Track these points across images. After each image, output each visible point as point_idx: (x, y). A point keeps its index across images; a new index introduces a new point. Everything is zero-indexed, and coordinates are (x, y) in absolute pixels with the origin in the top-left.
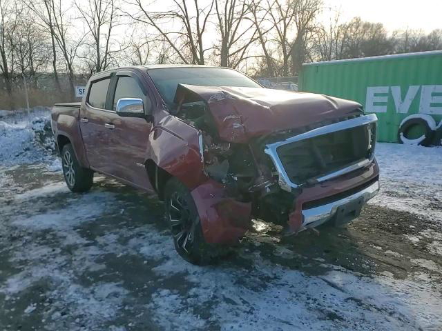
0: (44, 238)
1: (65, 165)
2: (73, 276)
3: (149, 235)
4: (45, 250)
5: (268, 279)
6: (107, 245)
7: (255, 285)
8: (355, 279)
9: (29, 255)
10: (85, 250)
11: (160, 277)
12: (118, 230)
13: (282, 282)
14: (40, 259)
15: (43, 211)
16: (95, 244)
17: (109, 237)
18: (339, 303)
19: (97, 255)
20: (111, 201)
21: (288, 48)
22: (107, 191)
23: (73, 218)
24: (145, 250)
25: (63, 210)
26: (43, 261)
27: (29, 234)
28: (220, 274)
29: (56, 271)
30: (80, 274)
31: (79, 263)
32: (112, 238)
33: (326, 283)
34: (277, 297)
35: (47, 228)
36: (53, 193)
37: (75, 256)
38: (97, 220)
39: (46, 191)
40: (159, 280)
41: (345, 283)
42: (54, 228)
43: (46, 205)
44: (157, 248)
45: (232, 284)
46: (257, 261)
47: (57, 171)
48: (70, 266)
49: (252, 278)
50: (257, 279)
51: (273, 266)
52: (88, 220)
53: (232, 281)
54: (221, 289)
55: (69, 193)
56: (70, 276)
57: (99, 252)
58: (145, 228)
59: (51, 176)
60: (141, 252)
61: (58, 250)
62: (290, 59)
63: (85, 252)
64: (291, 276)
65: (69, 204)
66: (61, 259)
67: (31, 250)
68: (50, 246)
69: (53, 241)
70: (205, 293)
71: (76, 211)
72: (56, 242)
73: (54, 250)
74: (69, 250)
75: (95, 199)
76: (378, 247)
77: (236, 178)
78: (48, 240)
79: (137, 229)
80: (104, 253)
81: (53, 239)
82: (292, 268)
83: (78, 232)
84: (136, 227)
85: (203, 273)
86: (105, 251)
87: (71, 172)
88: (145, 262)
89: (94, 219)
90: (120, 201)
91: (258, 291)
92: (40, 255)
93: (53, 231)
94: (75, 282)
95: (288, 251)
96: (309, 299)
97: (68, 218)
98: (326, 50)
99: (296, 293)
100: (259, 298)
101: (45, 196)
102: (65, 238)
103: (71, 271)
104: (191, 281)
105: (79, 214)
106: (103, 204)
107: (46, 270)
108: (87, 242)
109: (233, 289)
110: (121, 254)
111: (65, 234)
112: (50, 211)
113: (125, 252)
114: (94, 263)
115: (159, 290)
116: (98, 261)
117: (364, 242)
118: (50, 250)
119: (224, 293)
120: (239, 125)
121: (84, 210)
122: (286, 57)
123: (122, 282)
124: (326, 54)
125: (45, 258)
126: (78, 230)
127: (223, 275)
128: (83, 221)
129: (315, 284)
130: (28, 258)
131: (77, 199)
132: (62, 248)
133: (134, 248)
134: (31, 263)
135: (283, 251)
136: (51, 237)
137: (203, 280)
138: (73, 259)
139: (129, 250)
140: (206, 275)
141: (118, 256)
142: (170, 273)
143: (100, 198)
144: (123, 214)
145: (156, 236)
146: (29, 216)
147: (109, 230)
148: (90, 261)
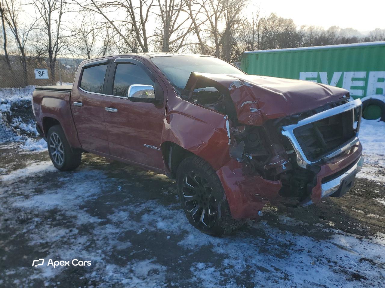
0: (54, 219)
1: (51, 146)
2: (103, 256)
3: (157, 210)
4: (62, 232)
5: (286, 246)
6: (122, 223)
7: (278, 253)
8: (357, 241)
9: (48, 237)
10: (102, 229)
11: (189, 251)
12: (125, 207)
13: (298, 248)
14: (61, 241)
15: (39, 191)
16: (109, 222)
17: (119, 215)
18: (356, 264)
19: (117, 233)
20: (103, 179)
21: (219, 37)
22: (94, 169)
23: (74, 197)
24: (161, 225)
25: (59, 190)
26: (65, 243)
27: (37, 216)
28: (242, 244)
29: (84, 252)
30: (110, 253)
31: (102, 242)
32: (123, 215)
33: (336, 246)
34: (302, 262)
35: (52, 208)
36: (40, 172)
37: (96, 235)
38: (99, 198)
39: (33, 171)
40: (190, 254)
41: (351, 245)
42: (59, 207)
43: (39, 185)
44: (172, 223)
45: (256, 253)
46: (267, 230)
47: (33, 150)
48: (96, 246)
49: (272, 246)
50: (277, 247)
51: (284, 234)
52: (90, 198)
53: (256, 250)
54: (250, 259)
55: (57, 172)
56: (101, 256)
57: (117, 230)
58: (150, 204)
59: (29, 155)
60: (159, 227)
61: (76, 231)
62: (221, 47)
63: (103, 231)
64: (303, 242)
65: (63, 183)
66: (83, 240)
67: (47, 232)
68: (64, 227)
69: (65, 221)
70: (238, 263)
71: (74, 191)
72: (68, 222)
73: (71, 231)
74: (86, 229)
75: (87, 178)
76: (359, 211)
77: (251, 158)
78: (59, 220)
79: (143, 205)
80: (122, 230)
81: (64, 219)
82: (301, 235)
83: (85, 211)
84: (141, 203)
85: (227, 245)
86: (122, 228)
87: (59, 152)
88: (168, 237)
89: (96, 197)
90: (113, 179)
91: (282, 258)
92: (59, 236)
93: (60, 211)
94: (108, 262)
95: (289, 219)
96: (329, 262)
97: (69, 197)
98: (249, 40)
99: (315, 257)
100: (287, 264)
101: (33, 176)
102: (75, 217)
103: (100, 251)
104: (219, 252)
105: (78, 193)
106: (97, 182)
107: (73, 251)
108: (100, 220)
109: (260, 257)
110: (140, 231)
111: (74, 214)
112: (47, 191)
113: (143, 229)
114: (117, 241)
115: (193, 264)
116: (121, 239)
117: (346, 206)
118: (68, 231)
119: (254, 262)
120: (255, 110)
121: (82, 189)
122: (218, 45)
123: (155, 259)
124: (249, 43)
125: (65, 239)
126: (86, 209)
127: (245, 245)
128: (86, 199)
129: (327, 247)
130: (48, 240)
131: (68, 178)
132: (77, 228)
133: (150, 224)
134: (53, 245)
135: (285, 219)
136: (61, 218)
137: (229, 251)
138: (95, 238)
139: (147, 226)
140: (230, 246)
141: (138, 233)
142: (196, 246)
143: (92, 177)
144: (122, 192)
145: (165, 212)
146: (27, 197)
147: (117, 208)
148: (113, 240)
